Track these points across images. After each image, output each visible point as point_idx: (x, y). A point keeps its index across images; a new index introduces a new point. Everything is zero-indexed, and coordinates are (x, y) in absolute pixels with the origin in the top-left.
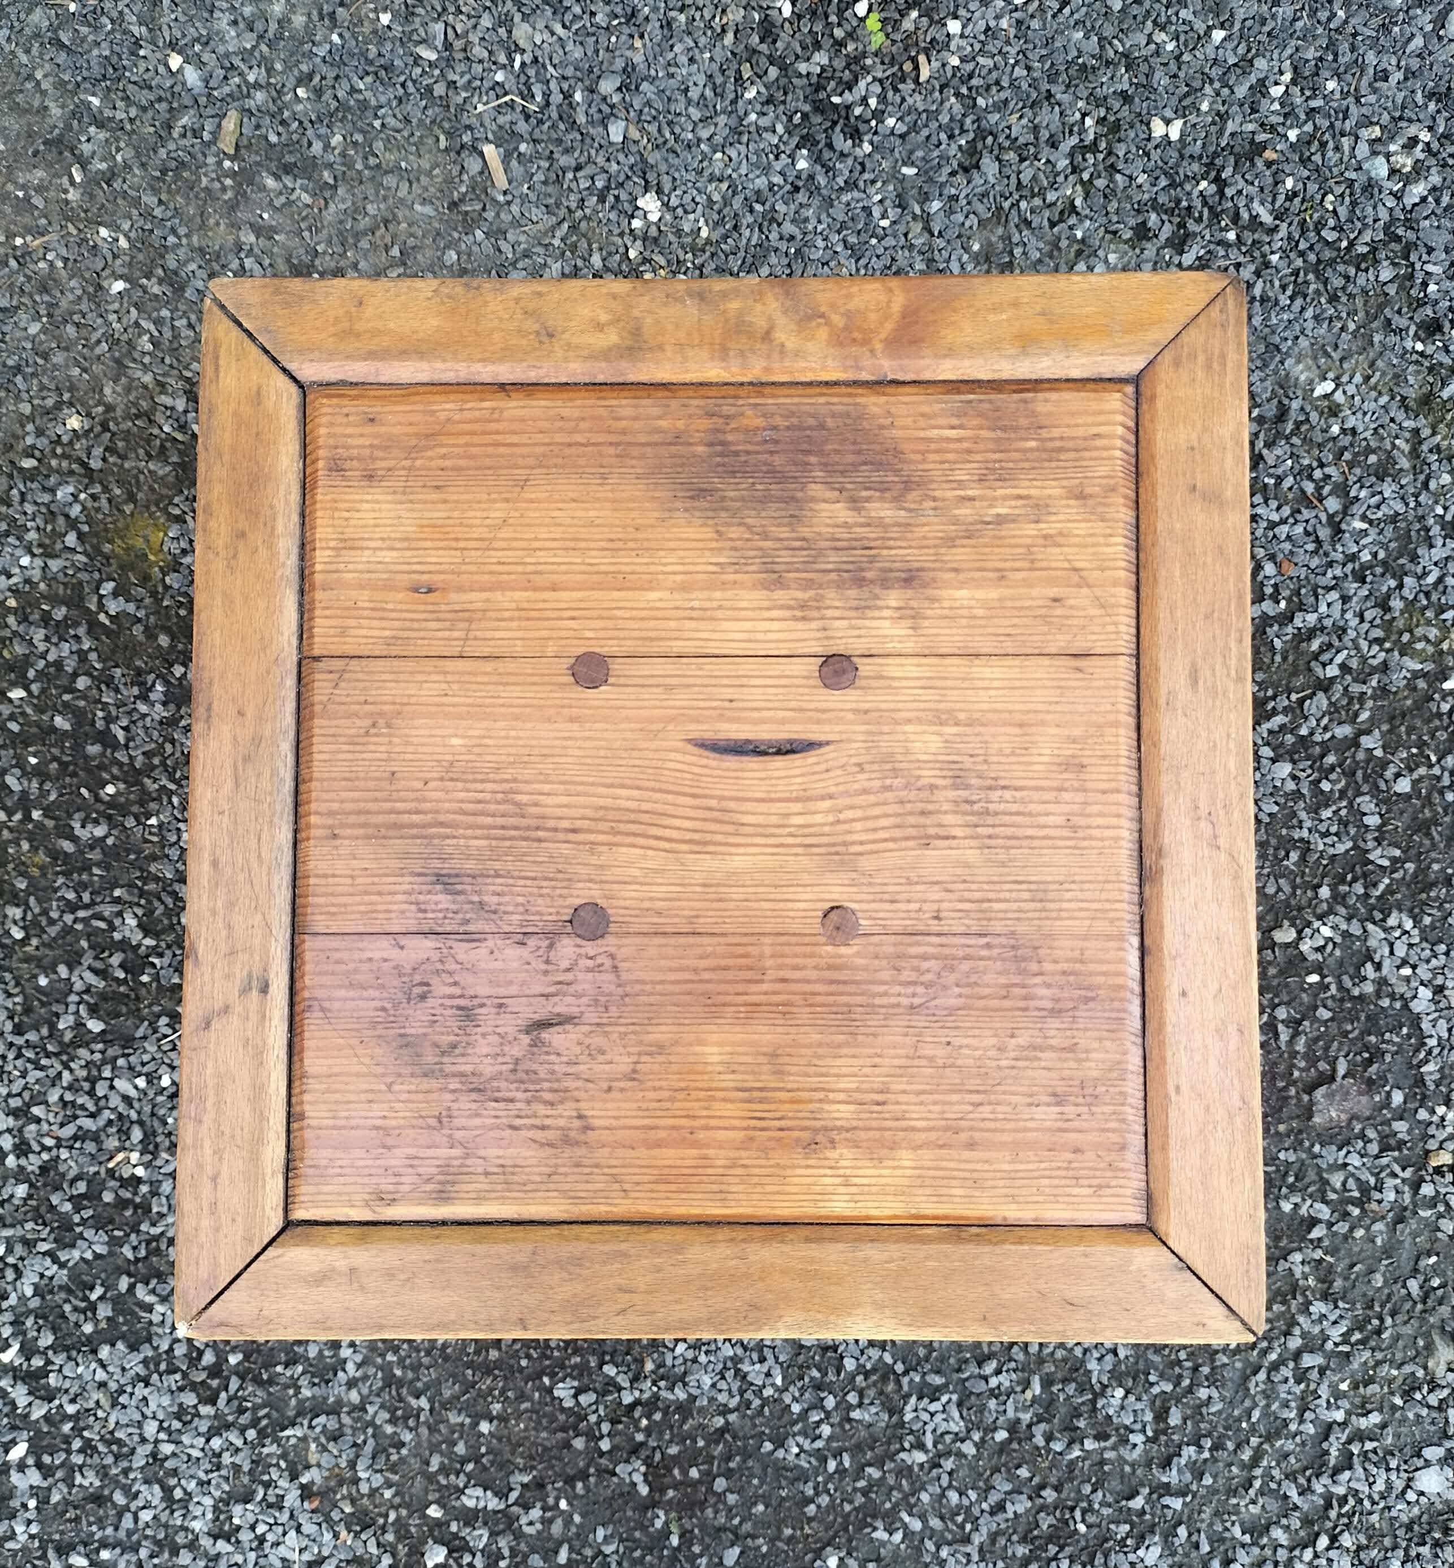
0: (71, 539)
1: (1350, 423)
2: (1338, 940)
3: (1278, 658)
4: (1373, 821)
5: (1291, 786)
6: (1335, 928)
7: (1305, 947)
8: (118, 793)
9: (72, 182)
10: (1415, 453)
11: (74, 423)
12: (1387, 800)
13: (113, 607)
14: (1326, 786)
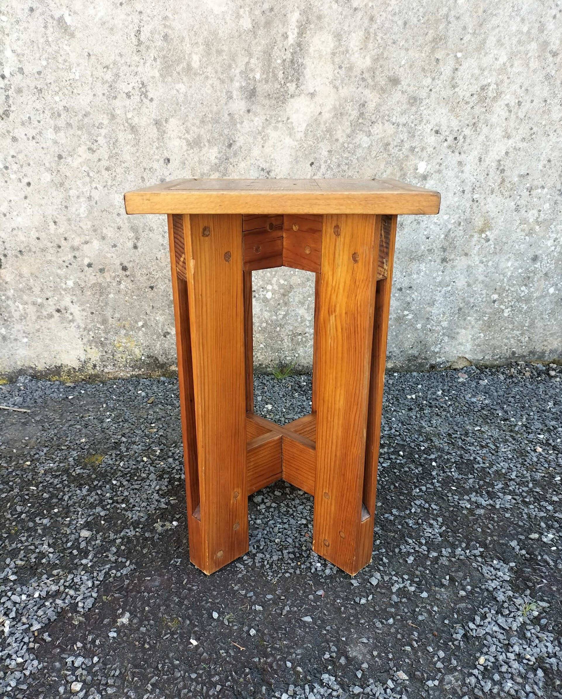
0: (71, 459)
1: (490, 434)
2: (557, 538)
3: (492, 475)
4: (550, 508)
5: (514, 501)
6: (554, 534)
7: (545, 540)
8: (59, 512)
9: (103, 407)
10: (514, 439)
11: (83, 440)
12: (552, 503)
13: (78, 471)
14: (527, 500)
